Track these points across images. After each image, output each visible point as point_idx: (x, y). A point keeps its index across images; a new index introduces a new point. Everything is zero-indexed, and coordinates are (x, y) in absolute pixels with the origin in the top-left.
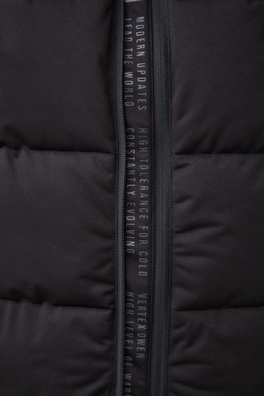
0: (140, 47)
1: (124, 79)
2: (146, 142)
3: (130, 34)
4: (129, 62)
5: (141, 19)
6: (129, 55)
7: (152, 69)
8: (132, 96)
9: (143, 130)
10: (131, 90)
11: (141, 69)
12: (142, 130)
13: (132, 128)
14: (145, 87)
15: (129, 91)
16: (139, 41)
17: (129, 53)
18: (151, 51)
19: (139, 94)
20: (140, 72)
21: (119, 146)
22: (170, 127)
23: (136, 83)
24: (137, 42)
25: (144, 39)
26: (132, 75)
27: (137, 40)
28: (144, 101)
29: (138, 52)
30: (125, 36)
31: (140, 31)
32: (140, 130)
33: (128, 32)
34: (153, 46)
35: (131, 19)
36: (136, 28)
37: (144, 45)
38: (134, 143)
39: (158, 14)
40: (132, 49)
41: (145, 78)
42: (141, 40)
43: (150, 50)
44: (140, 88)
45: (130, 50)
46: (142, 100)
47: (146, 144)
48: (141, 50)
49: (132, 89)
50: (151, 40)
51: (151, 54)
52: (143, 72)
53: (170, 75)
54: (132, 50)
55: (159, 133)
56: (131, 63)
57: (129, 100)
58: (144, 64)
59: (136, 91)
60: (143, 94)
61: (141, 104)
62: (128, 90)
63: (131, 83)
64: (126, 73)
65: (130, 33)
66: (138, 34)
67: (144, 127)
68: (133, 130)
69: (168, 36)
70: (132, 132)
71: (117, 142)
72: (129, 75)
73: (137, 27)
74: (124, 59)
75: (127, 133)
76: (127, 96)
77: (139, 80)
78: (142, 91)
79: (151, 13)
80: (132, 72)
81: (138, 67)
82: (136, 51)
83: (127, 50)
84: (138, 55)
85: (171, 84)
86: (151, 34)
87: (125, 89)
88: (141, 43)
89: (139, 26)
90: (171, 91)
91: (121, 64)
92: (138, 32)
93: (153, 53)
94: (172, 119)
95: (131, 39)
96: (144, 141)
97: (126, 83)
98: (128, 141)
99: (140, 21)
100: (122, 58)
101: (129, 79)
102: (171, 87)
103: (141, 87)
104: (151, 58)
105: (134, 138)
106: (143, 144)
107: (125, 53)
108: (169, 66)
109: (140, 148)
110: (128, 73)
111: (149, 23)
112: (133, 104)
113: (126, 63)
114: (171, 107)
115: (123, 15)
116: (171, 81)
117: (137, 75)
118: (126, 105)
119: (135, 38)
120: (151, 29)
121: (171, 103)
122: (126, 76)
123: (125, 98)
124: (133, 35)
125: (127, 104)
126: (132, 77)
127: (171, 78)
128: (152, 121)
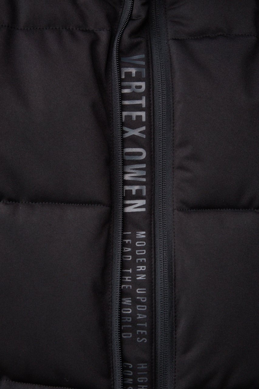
0: (140, 268)
1: (121, 306)
2: (146, 380)
3: (129, 251)
4: (127, 286)
5: (142, 234)
6: (127, 278)
7: (153, 295)
8: (131, 326)
9: (143, 366)
10: (129, 319)
11: (140, 295)
12: (141, 366)
13: (129, 363)
14: (145, 316)
15: (127, 320)
16: (139, 261)
17: (128, 274)
18: (153, 273)
19: (138, 324)
20: (140, 299)
21: (114, 383)
22: (174, 361)
23: (135, 311)
24: (137, 262)
25: (145, 259)
26: (130, 301)
27: (137, 260)
28: (144, 333)
29: (138, 274)
30: (123, 253)
31: (140, 249)
32: (139, 366)
33: (127, 248)
34: (155, 267)
35: (130, 233)
36: (136, 245)
37: (145, 267)
38: (132, 380)
39: (162, 227)
40: (131, 269)
41: (146, 306)
42: (141, 260)
43: (151, 272)
44: (139, 317)
45: (129, 271)
46: (142, 332)
47: (145, 381)
48: (141, 272)
49: (131, 318)
50: (153, 260)
51: (153, 277)
52: (143, 299)
53: (175, 301)
54: (130, 271)
55: (161, 367)
56: (130, 287)
57: (127, 330)
58: (145, 289)
59: (135, 321)
60: (142, 325)
61: (141, 336)
62: (125, 319)
63: (129, 311)
64: (124, 299)
65: (129, 249)
66: (138, 252)
67: (143, 362)
68: (130, 366)
69: (173, 255)
70: (130, 367)
71: (112, 378)
72: (127, 301)
73: (138, 244)
74: (122, 283)
75: (124, 368)
76: (125, 326)
77: (139, 308)
78: (141, 321)
79: (154, 226)
80: (130, 298)
81: (138, 292)
82: (136, 273)
83: (125, 271)
84: (138, 278)
85: (175, 313)
86: (153, 252)
87: (123, 318)
88: (142, 264)
89: (140, 242)
90: (176, 320)
91: (118, 289)
92: (138, 250)
93: (155, 275)
94: (176, 352)
95: (129, 258)
96: (143, 378)
97: (124, 311)
98: (124, 377)
99: (141, 237)
100: (119, 282)
101: (127, 306)
102: (176, 316)
103: (141, 316)
104: (153, 281)
105: (132, 374)
106: (142, 381)
107: (123, 274)
108: (173, 291)
109: (139, 386)
110: (126, 299)
111: (151, 239)
112: (131, 336)
113: (123, 287)
114: (176, 338)
115: (121, 228)
116: (175, 309)
117: (136, 302)
118: (123, 337)
119: (135, 257)
120: (153, 246)
121: (176, 334)
122: (124, 303)
123: (122, 328)
124: (133, 253)
125: (124, 335)
126: (130, 304)
127: (175, 305)
128: (153, 354)
